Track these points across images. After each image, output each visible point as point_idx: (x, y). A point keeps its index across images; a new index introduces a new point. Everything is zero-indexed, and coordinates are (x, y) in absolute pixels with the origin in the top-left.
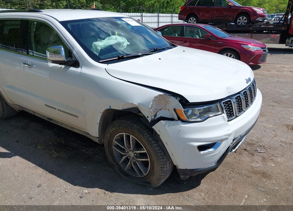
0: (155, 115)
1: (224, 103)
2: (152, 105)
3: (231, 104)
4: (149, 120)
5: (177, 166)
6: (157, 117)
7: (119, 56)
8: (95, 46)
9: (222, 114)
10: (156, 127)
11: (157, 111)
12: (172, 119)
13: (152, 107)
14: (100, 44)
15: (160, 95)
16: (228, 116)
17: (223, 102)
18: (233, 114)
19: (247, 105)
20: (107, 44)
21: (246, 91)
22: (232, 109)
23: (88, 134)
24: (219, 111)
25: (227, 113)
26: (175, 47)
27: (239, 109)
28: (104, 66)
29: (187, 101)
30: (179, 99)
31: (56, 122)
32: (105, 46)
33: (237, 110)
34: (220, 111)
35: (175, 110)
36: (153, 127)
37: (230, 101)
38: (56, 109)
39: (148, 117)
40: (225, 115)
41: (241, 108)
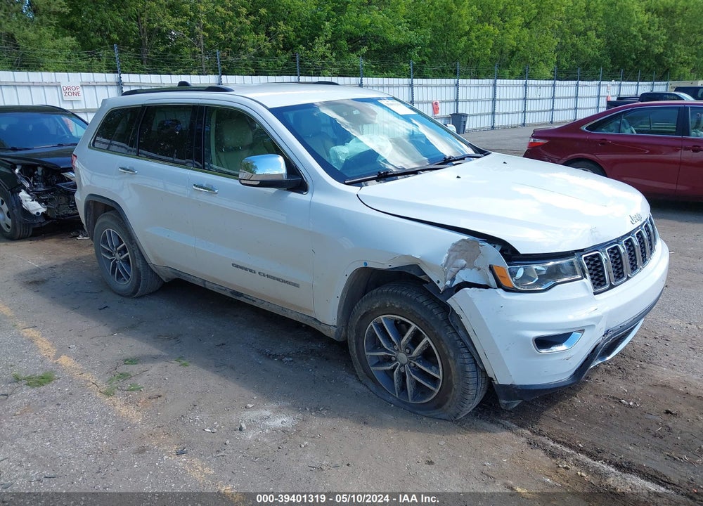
0: (453, 279)
1: (585, 259)
2: (448, 258)
3: (600, 260)
4: (441, 286)
5: (495, 379)
6: (456, 283)
7: (379, 173)
8: (336, 153)
9: (582, 279)
10: (455, 301)
11: (457, 269)
12: (487, 287)
13: (447, 262)
14: (344, 152)
15: (463, 240)
16: (594, 284)
17: (584, 256)
18: (605, 280)
19: (635, 268)
20: (355, 151)
21: (630, 239)
22: (603, 271)
23: (315, 319)
24: (575, 273)
25: (592, 279)
26: (485, 155)
27: (617, 272)
28: (354, 190)
29: (515, 251)
30: (499, 247)
31: (250, 299)
32: (353, 155)
33: (612, 275)
34: (578, 273)
35: (491, 268)
36: (450, 301)
37: (597, 255)
38: (255, 273)
39: (438, 282)
40: (587, 281)
41: (620, 271)
